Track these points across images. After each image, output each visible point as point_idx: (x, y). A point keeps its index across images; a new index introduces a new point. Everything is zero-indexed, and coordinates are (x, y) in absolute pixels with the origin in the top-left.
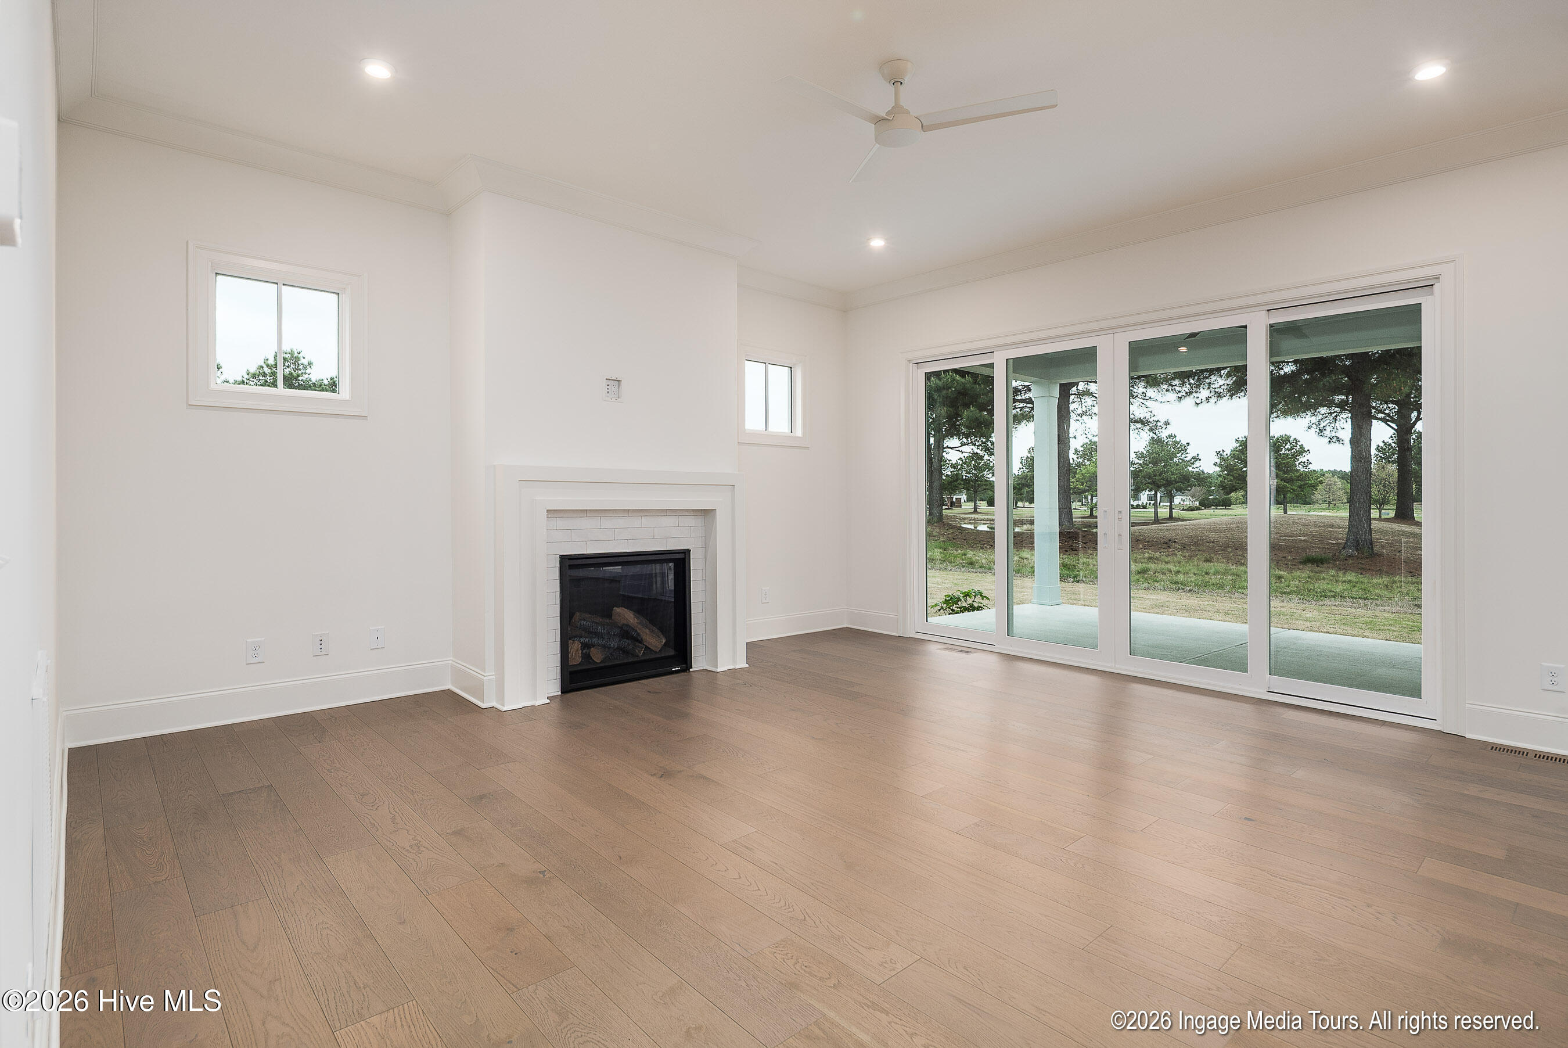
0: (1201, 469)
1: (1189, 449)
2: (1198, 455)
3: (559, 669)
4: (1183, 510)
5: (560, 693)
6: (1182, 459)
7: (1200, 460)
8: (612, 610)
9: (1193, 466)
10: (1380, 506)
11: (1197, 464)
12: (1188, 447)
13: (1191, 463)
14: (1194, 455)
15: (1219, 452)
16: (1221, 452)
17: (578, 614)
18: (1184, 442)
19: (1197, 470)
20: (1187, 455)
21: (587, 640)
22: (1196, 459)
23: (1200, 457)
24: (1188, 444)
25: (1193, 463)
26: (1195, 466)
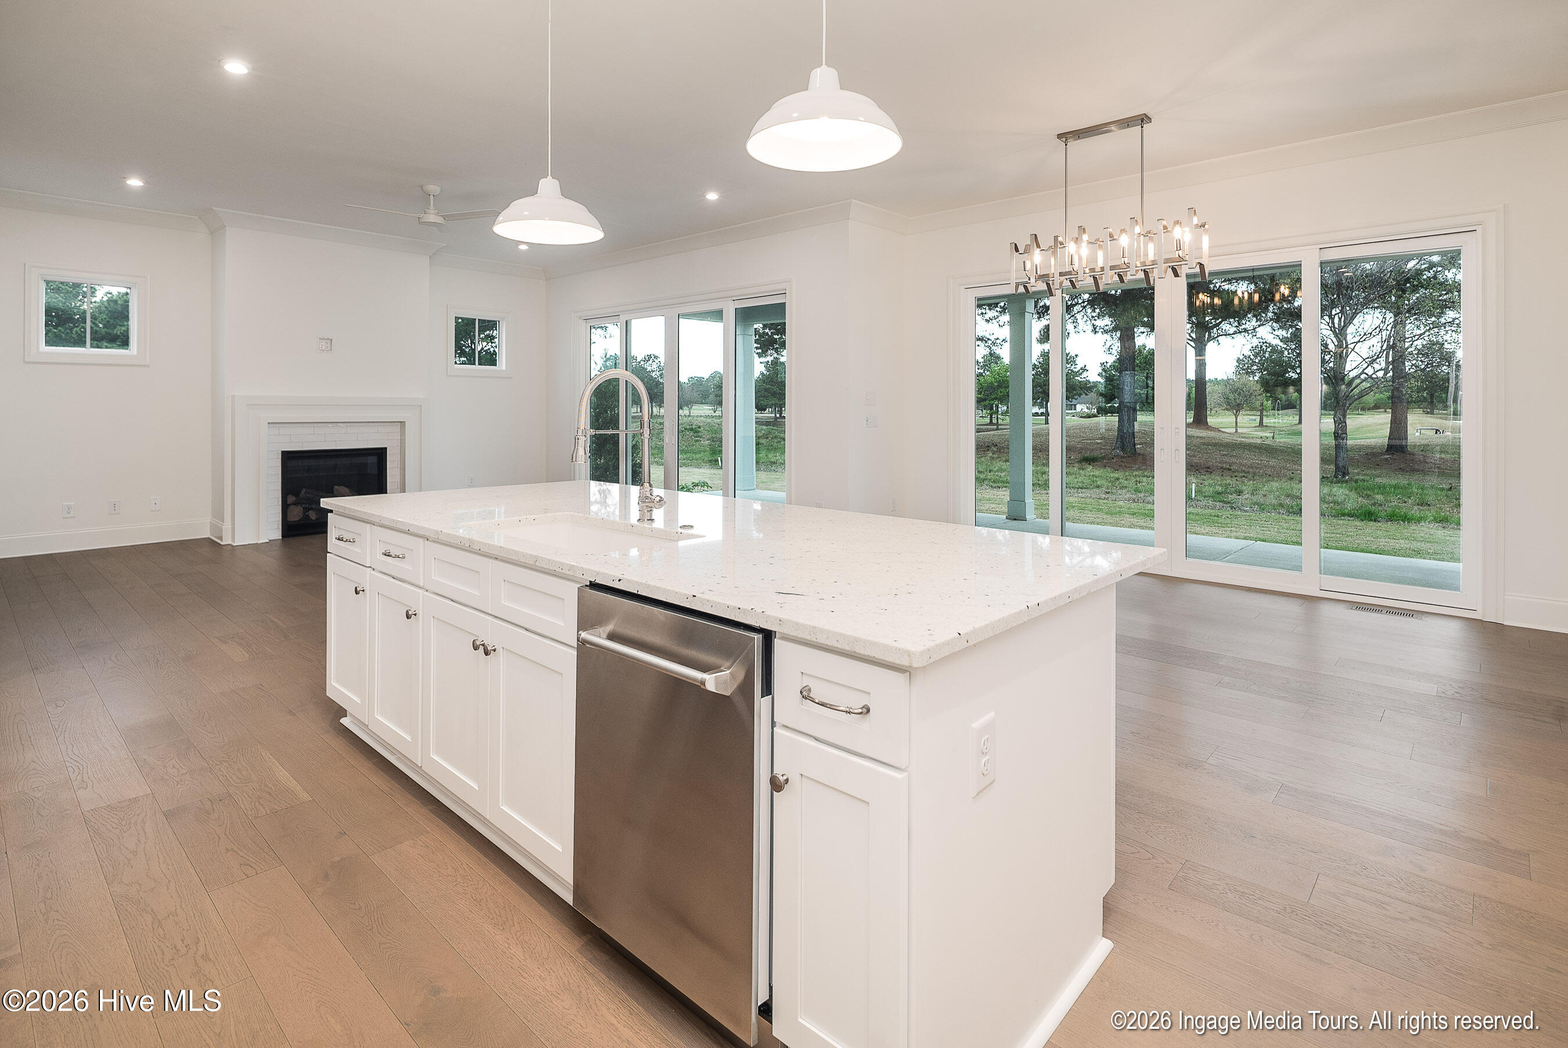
0: (1087, 379)
1: (1078, 360)
2: (1085, 366)
3: (280, 523)
4: (1081, 417)
5: (281, 538)
6: (1071, 370)
7: (1087, 371)
8: (333, 488)
9: (1080, 376)
10: (1237, 412)
11: (1085, 375)
12: (1077, 359)
13: (1080, 374)
14: (1082, 366)
15: (1103, 363)
16: (1105, 364)
17: (304, 490)
18: (1073, 354)
19: (1084, 380)
20: (1076, 366)
21: (307, 506)
22: (1084, 369)
23: (1087, 368)
24: (1076, 356)
25: (1081, 374)
26: (1082, 376)
